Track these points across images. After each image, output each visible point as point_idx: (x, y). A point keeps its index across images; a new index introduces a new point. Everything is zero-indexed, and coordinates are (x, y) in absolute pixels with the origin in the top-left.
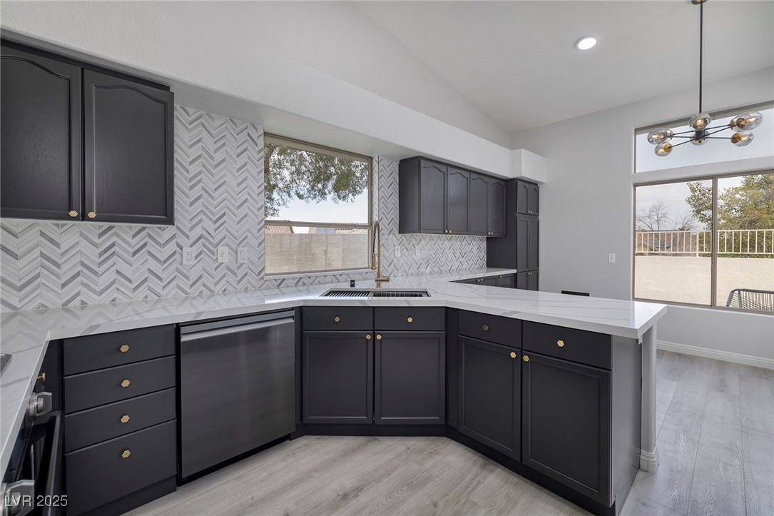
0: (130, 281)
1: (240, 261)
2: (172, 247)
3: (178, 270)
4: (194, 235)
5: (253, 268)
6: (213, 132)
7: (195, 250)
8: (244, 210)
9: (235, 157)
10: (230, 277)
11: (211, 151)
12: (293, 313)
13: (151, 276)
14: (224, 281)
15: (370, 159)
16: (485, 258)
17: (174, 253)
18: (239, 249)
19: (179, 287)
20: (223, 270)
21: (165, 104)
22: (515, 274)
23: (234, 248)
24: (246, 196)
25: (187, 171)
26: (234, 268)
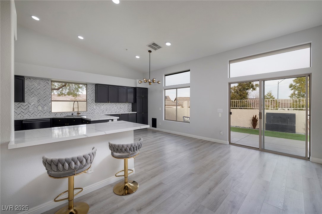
0: (17, 113)
1: (44, 109)
2: (27, 106)
3: (28, 111)
4: (32, 104)
5: (48, 111)
6: (37, 83)
7: (32, 107)
8: (45, 98)
9: (43, 87)
10: (41, 113)
11: (37, 87)
12: (50, 119)
13: (22, 112)
14: (40, 114)
15: (87, 84)
16: (131, 109)
17: (27, 108)
18: (44, 107)
19: (28, 115)
20: (39, 111)
21: (23, 80)
22: (136, 113)
23: (43, 106)
24: (46, 95)
25: (31, 91)
26: (43, 111)
